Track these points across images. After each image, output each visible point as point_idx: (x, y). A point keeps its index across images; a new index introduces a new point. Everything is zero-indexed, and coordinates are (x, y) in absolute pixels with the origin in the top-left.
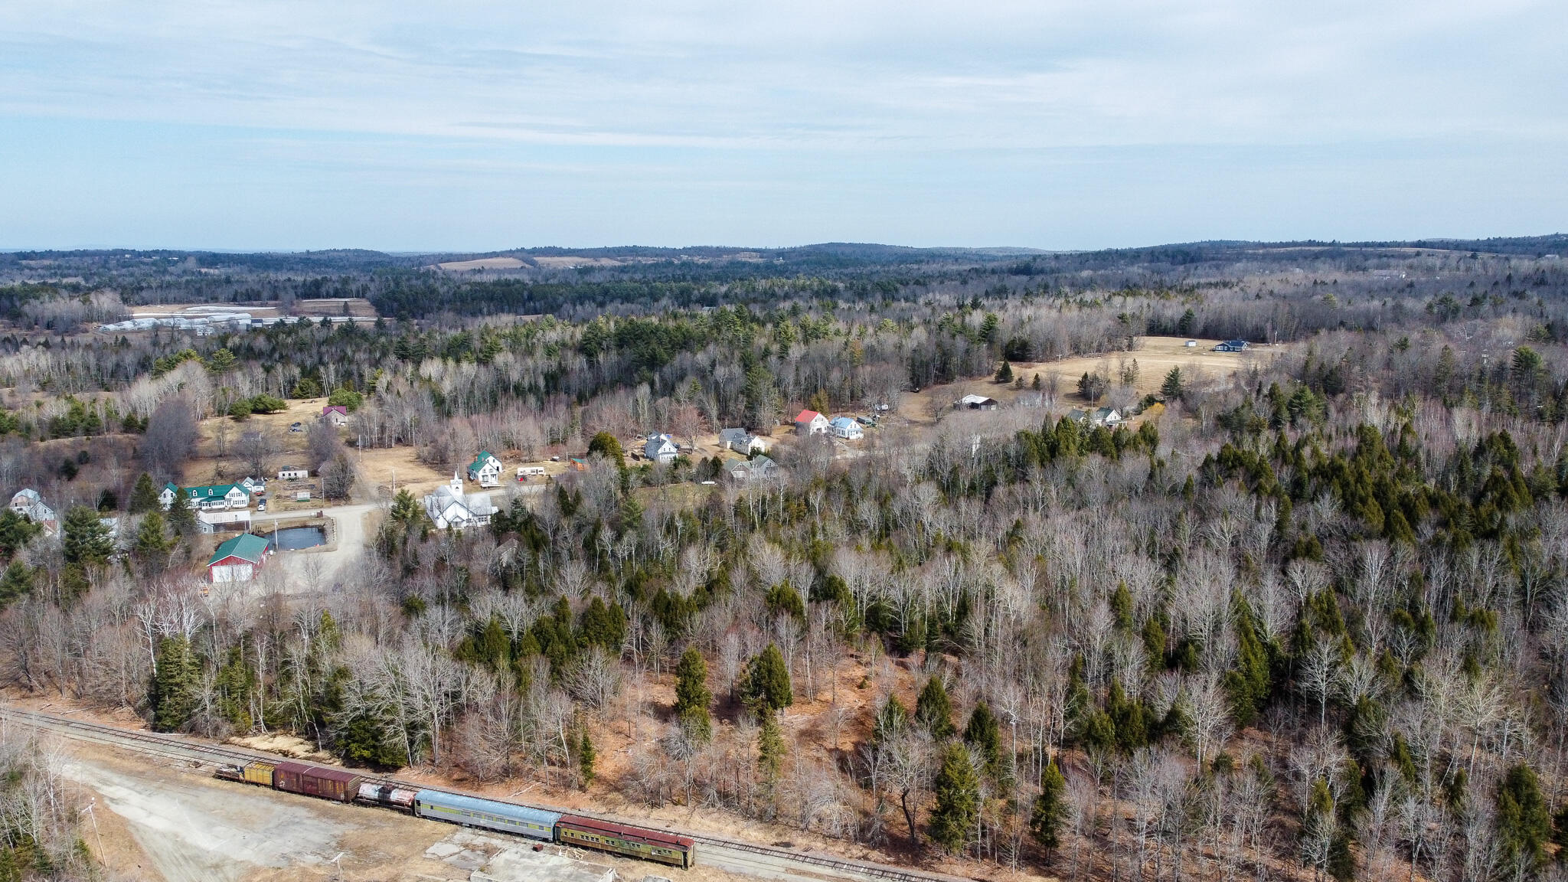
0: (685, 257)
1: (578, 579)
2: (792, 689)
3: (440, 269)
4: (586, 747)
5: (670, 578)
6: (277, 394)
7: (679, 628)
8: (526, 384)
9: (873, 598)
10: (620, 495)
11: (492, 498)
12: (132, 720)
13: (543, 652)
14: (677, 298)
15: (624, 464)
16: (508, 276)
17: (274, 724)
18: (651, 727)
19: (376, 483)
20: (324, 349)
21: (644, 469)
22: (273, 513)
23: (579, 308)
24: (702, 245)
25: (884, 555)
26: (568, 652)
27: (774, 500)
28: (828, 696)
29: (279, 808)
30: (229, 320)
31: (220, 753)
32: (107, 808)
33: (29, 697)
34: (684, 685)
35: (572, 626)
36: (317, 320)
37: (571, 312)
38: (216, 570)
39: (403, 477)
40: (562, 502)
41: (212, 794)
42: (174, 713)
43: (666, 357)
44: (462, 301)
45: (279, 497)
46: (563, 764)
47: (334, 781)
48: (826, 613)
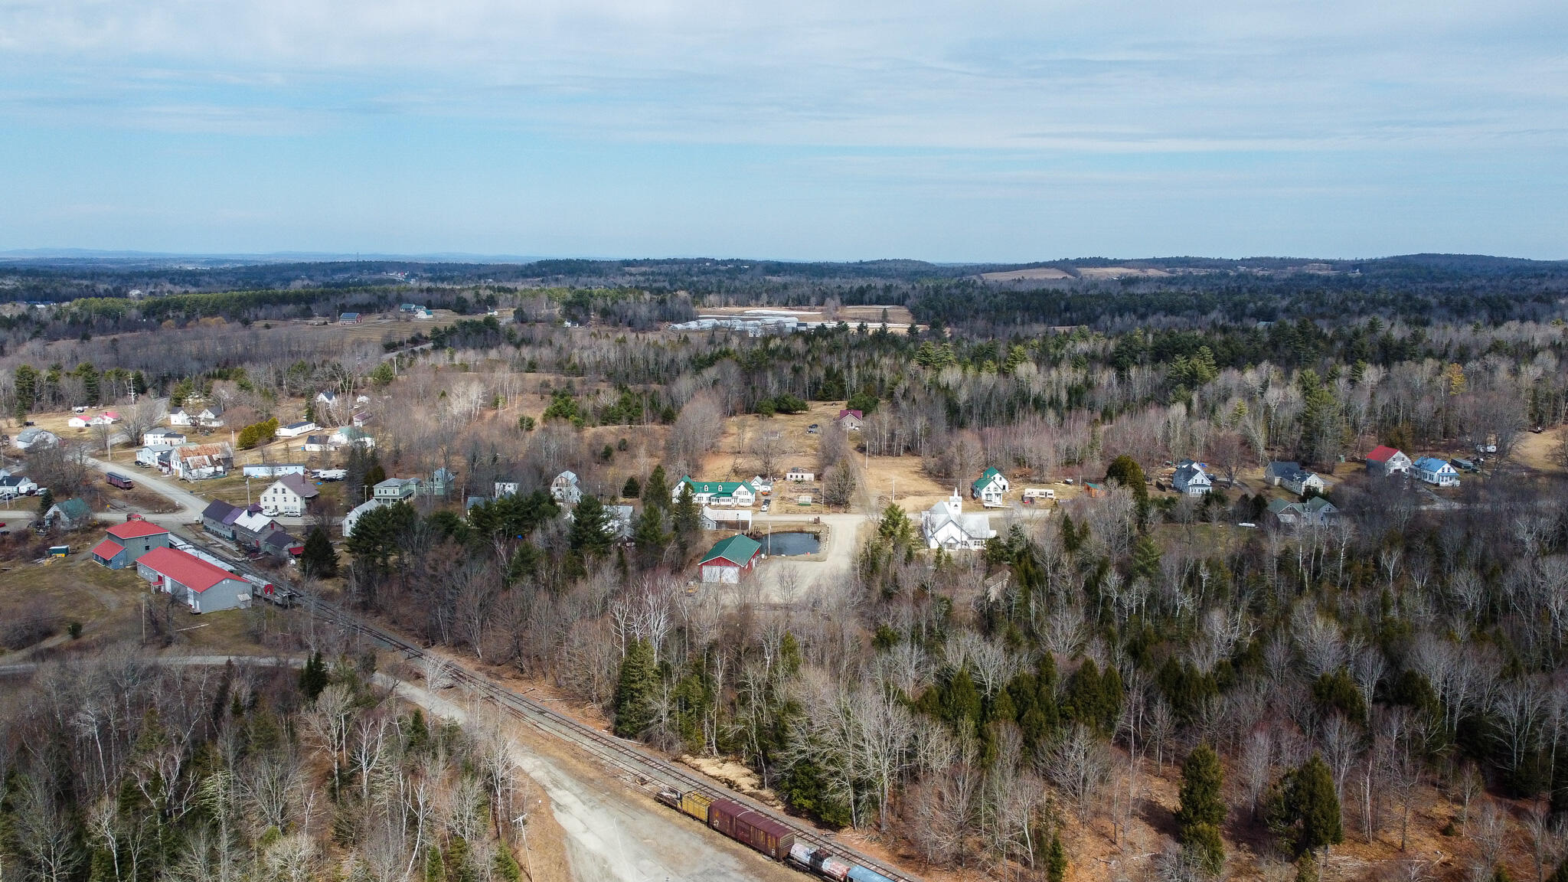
0: (1242, 269)
1: (1071, 630)
2: (1343, 819)
3: (981, 278)
4: (1056, 853)
5: (1186, 644)
6: (802, 394)
7: (1191, 711)
8: (1047, 397)
9: (1470, 708)
10: (1136, 531)
11: (990, 520)
12: (599, 718)
13: (1018, 719)
14: (1229, 312)
15: (1146, 494)
16: (1045, 286)
17: (727, 749)
18: (1143, 837)
19: (878, 492)
20: (853, 353)
21: (1171, 501)
22: (774, 514)
23: (1117, 319)
24: (1264, 255)
25: (1489, 650)
26: (1048, 722)
27: (1332, 556)
28: (1395, 837)
29: (709, 851)
30: (778, 323)
31: (667, 772)
32: (551, 813)
33: (519, 678)
34: (1190, 792)
35: (1056, 691)
36: (853, 326)
37: (1109, 323)
38: (706, 570)
39: (906, 489)
40: (1066, 533)
41: (649, 818)
42: (633, 719)
43: (1207, 374)
44: (997, 310)
45: (783, 498)
46: (1026, 864)
47: (766, 834)
48: (1398, 724)
